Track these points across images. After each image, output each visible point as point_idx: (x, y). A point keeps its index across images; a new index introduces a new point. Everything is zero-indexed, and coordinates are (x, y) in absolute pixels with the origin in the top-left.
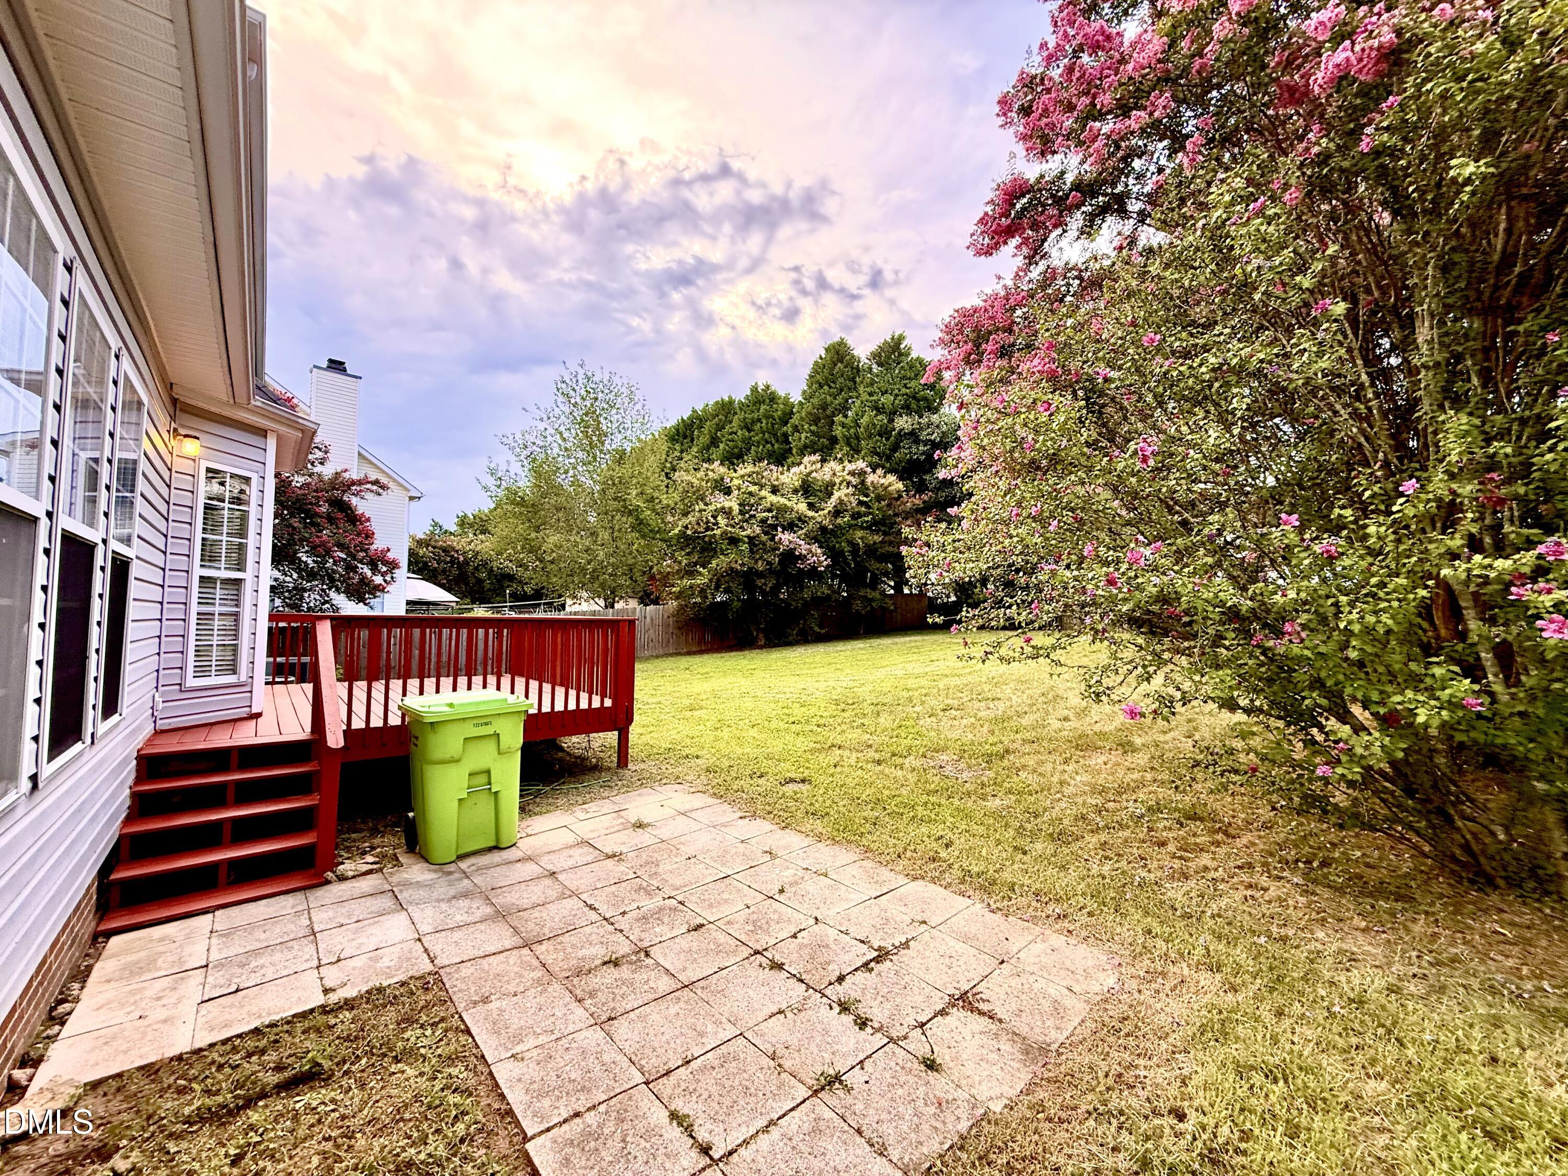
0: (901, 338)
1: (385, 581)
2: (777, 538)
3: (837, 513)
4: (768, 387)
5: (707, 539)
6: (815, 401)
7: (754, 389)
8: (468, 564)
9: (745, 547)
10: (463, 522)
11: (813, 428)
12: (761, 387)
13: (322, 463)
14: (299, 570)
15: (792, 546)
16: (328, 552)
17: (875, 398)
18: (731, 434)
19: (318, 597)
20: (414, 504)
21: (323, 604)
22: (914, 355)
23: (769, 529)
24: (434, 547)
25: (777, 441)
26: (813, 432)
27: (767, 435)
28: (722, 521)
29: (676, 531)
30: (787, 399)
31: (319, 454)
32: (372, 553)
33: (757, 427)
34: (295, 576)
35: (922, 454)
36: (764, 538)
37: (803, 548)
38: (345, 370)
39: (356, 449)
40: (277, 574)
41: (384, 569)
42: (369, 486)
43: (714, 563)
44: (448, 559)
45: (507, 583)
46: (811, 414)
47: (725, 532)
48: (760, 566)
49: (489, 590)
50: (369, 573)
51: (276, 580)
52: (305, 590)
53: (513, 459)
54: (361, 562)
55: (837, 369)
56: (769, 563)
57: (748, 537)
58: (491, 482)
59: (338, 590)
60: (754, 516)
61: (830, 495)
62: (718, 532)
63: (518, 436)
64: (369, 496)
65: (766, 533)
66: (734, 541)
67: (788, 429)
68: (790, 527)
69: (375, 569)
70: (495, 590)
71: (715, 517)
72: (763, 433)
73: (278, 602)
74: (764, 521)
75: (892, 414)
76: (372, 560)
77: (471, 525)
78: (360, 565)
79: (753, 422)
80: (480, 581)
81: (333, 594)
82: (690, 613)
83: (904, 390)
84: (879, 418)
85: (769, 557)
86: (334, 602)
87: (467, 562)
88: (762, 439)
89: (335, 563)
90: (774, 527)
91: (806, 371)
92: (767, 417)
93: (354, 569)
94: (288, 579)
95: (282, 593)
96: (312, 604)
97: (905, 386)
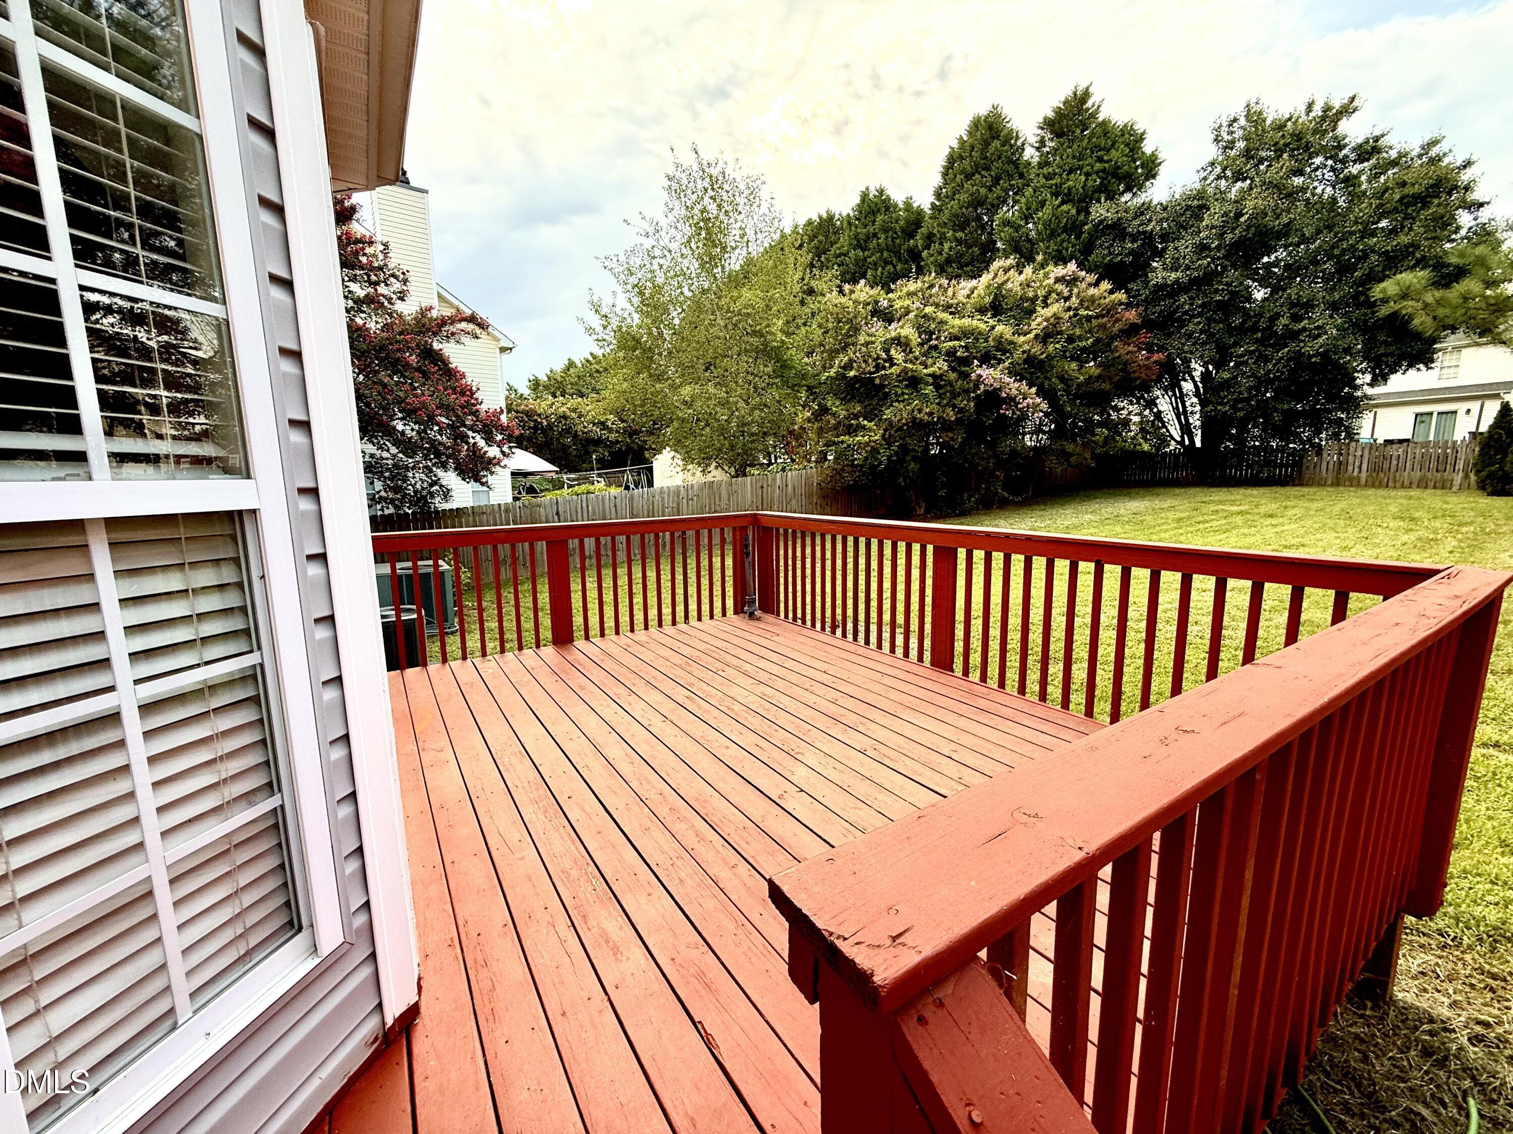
0: (1086, 95)
1: (503, 453)
2: (973, 376)
3: (1045, 337)
4: (881, 192)
5: (877, 381)
6: (963, 197)
7: (865, 196)
8: (551, 429)
9: (929, 390)
10: (536, 385)
11: (960, 234)
12: (873, 193)
13: (402, 299)
14: (396, 443)
15: (997, 386)
16: (431, 418)
17: (1057, 180)
18: (839, 255)
19: (423, 476)
20: (506, 356)
21: (431, 485)
22: (1101, 117)
23: (959, 363)
24: (517, 412)
25: (900, 260)
26: (959, 242)
27: (885, 254)
28: (898, 355)
29: (832, 372)
30: (908, 205)
31: (397, 286)
32: (483, 415)
33: (873, 244)
34: (394, 450)
35: (1129, 254)
36: (953, 376)
37: (1013, 386)
38: (408, 183)
39: (435, 289)
40: (371, 449)
41: (499, 437)
42: (463, 325)
43: (888, 414)
44: (532, 424)
45: (592, 448)
46: (956, 216)
47: (905, 371)
48: (951, 415)
49: (575, 456)
50: (481, 443)
51: (372, 456)
52: (407, 468)
53: (619, 289)
54: (471, 429)
55: (991, 149)
56: (961, 410)
57: (933, 375)
58: (595, 322)
59: (444, 466)
60: (936, 347)
61: (1031, 312)
62: (894, 370)
63: (622, 258)
64: (465, 339)
65: (953, 369)
66: (914, 382)
67: (918, 241)
68: (986, 359)
69: (489, 440)
70: (581, 456)
71: (887, 351)
72: (881, 251)
73: (378, 485)
74: (951, 353)
75: (1084, 202)
76: (485, 425)
77: (546, 387)
78: (470, 433)
79: (868, 238)
80: (565, 447)
81: (440, 473)
82: (849, 479)
83: (1098, 166)
84: (1065, 208)
85: (961, 402)
86: (444, 483)
87: (550, 426)
88: (880, 258)
89: (440, 432)
90: (966, 362)
91: (940, 161)
92: (885, 230)
93: (464, 438)
94: (385, 455)
95: (382, 472)
96: (418, 486)
97: (1100, 160)
